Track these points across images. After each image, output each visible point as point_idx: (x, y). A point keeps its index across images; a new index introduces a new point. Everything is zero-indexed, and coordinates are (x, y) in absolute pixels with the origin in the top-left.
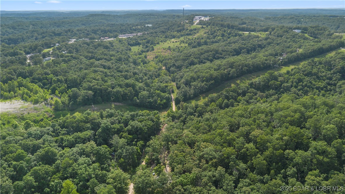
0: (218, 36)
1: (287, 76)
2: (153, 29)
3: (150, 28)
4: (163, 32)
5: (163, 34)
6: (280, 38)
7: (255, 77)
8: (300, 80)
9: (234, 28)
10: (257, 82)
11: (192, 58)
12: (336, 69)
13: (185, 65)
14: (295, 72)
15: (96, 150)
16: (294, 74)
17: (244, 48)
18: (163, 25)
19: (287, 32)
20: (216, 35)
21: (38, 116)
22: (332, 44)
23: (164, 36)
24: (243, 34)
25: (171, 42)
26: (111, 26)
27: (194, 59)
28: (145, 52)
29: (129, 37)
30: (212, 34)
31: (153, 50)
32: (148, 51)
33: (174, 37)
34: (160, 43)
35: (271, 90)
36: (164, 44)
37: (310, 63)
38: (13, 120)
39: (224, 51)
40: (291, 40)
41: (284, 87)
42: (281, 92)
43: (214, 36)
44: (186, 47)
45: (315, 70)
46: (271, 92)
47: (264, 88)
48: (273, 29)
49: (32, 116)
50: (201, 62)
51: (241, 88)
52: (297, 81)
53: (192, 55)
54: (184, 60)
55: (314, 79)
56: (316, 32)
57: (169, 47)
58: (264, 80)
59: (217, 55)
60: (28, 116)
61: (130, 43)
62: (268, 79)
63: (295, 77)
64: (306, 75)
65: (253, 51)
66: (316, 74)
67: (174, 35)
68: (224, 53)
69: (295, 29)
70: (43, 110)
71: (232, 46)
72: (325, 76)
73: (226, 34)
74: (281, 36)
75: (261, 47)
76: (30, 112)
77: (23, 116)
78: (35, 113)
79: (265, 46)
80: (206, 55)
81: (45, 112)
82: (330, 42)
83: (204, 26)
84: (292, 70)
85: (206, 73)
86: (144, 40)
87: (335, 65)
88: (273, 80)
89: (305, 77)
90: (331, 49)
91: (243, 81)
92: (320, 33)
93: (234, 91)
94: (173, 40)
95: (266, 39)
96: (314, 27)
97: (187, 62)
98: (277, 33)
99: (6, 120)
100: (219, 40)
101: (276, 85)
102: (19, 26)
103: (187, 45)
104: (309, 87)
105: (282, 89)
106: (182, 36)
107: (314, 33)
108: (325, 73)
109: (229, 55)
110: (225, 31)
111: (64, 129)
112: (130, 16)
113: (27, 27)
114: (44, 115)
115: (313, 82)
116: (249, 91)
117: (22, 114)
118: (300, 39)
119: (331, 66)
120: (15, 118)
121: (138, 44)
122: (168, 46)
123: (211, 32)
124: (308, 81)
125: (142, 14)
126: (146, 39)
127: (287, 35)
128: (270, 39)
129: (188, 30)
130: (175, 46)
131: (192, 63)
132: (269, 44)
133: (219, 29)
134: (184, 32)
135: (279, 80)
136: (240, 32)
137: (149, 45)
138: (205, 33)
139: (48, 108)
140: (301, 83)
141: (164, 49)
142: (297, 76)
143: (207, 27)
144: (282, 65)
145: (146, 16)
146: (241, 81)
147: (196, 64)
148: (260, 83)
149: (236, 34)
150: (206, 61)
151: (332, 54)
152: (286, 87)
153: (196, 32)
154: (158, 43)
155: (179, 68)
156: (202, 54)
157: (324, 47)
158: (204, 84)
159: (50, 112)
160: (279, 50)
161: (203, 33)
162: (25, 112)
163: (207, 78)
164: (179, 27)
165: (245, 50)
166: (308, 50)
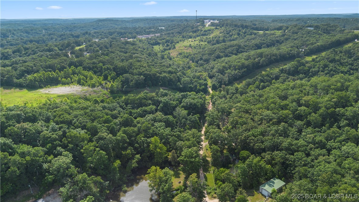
0: (234, 35)
1: (313, 63)
2: (166, 31)
3: (164, 30)
4: (179, 33)
5: (180, 34)
6: (295, 35)
7: (283, 65)
8: (326, 66)
9: (248, 28)
10: (287, 69)
11: (217, 52)
12: (356, 56)
13: (212, 58)
14: (320, 59)
15: (165, 118)
16: (319, 61)
17: (264, 44)
18: (176, 27)
19: (301, 29)
20: (232, 35)
21: (98, 97)
22: (348, 36)
23: (181, 36)
24: (258, 33)
25: (189, 41)
26: (125, 29)
27: (220, 53)
28: (167, 50)
29: (148, 38)
30: (228, 34)
31: (175, 48)
32: (170, 49)
33: (191, 37)
34: (180, 42)
35: (301, 75)
36: (183, 42)
37: (332, 52)
38: (79, 100)
39: (246, 46)
40: (307, 35)
41: (312, 71)
42: (310, 76)
43: (230, 35)
44: (206, 44)
45: (337, 58)
46: (301, 76)
47: (294, 73)
48: (287, 28)
49: (93, 97)
50: (227, 56)
51: (274, 73)
52: (323, 67)
53: (217, 49)
54: (210, 54)
55: (338, 64)
56: (329, 29)
57: (190, 45)
58: (294, 66)
59: (241, 49)
60: (91, 97)
61: (150, 43)
62: (297, 66)
63: (320, 63)
64: (330, 62)
65: (273, 46)
66: (339, 61)
67: (190, 35)
68: (246, 48)
69: (307, 27)
70: (101, 92)
71: (252, 42)
72: (347, 62)
73: (242, 33)
74: (297, 33)
75: (279, 42)
76: (91, 94)
77: (86, 97)
78: (96, 95)
79: (283, 41)
80: (230, 49)
81: (103, 94)
82: (345, 35)
83: (218, 27)
84: (317, 58)
85: (237, 62)
86: (163, 40)
87: (355, 53)
88: (302, 66)
89: (330, 64)
90: (347, 41)
91: (272, 69)
92: (332, 29)
93: (268, 75)
94: (190, 40)
95: (283, 35)
96: (325, 25)
97: (213, 55)
98: (291, 31)
99: (73, 100)
100: (236, 39)
101: (304, 70)
102: (32, 30)
103: (206, 43)
104: (334, 71)
105: (310, 74)
106: (198, 36)
107: (327, 30)
108: (346, 60)
109: (251, 49)
110: (240, 31)
111: (129, 105)
112: (137, 21)
113: (40, 31)
114: (104, 97)
115: (338, 67)
116: (281, 75)
117: (85, 96)
118: (315, 35)
119: (351, 55)
120: (80, 98)
121: (157, 44)
122: (188, 44)
123: (226, 32)
124: (333, 66)
125: (149, 19)
126: (165, 39)
127: (302, 31)
128: (287, 35)
129: (203, 31)
130: (195, 44)
131: (219, 57)
132: (287, 39)
133: (234, 29)
134: (199, 32)
135: (307, 66)
136: (255, 32)
137: (170, 44)
138: (221, 33)
139: (105, 92)
140: (327, 68)
141: (185, 47)
142: (322, 63)
143: (221, 27)
144: (305, 56)
145: (154, 20)
146: (271, 69)
147: (222, 57)
148: (290, 69)
149: (251, 33)
150: (231, 55)
151: (350, 45)
152: (314, 71)
153: (210, 32)
154: (178, 42)
155: (207, 61)
156: (226, 49)
157: (341, 39)
158: (237, 72)
159: (107, 94)
160: (298, 43)
161: (219, 32)
162: (86, 94)
163: (239, 66)
164: (193, 28)
165: (265, 45)
166: (327, 42)
